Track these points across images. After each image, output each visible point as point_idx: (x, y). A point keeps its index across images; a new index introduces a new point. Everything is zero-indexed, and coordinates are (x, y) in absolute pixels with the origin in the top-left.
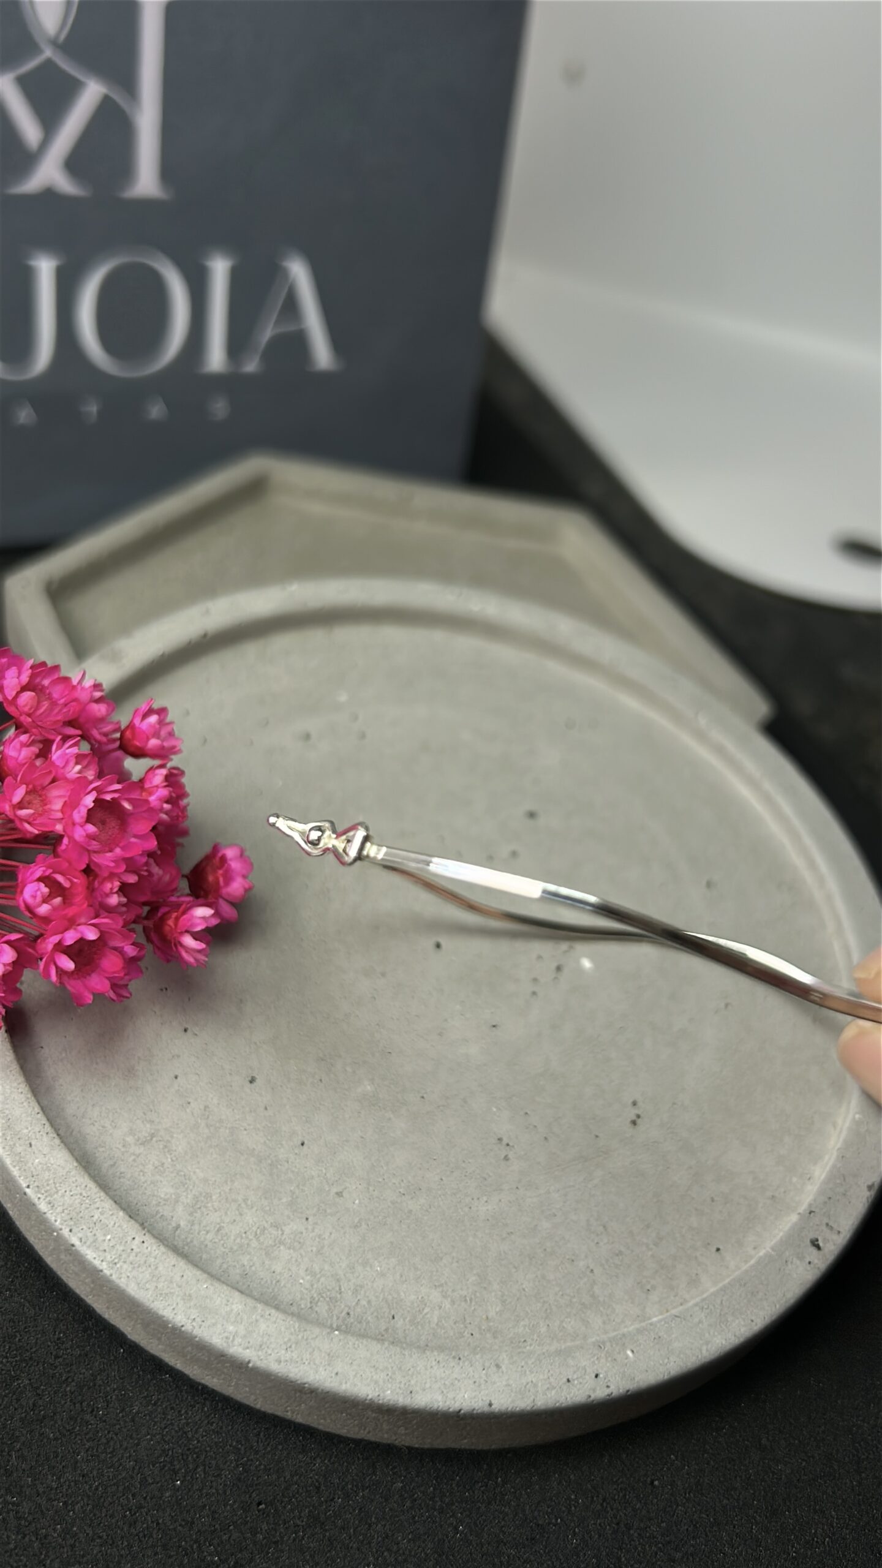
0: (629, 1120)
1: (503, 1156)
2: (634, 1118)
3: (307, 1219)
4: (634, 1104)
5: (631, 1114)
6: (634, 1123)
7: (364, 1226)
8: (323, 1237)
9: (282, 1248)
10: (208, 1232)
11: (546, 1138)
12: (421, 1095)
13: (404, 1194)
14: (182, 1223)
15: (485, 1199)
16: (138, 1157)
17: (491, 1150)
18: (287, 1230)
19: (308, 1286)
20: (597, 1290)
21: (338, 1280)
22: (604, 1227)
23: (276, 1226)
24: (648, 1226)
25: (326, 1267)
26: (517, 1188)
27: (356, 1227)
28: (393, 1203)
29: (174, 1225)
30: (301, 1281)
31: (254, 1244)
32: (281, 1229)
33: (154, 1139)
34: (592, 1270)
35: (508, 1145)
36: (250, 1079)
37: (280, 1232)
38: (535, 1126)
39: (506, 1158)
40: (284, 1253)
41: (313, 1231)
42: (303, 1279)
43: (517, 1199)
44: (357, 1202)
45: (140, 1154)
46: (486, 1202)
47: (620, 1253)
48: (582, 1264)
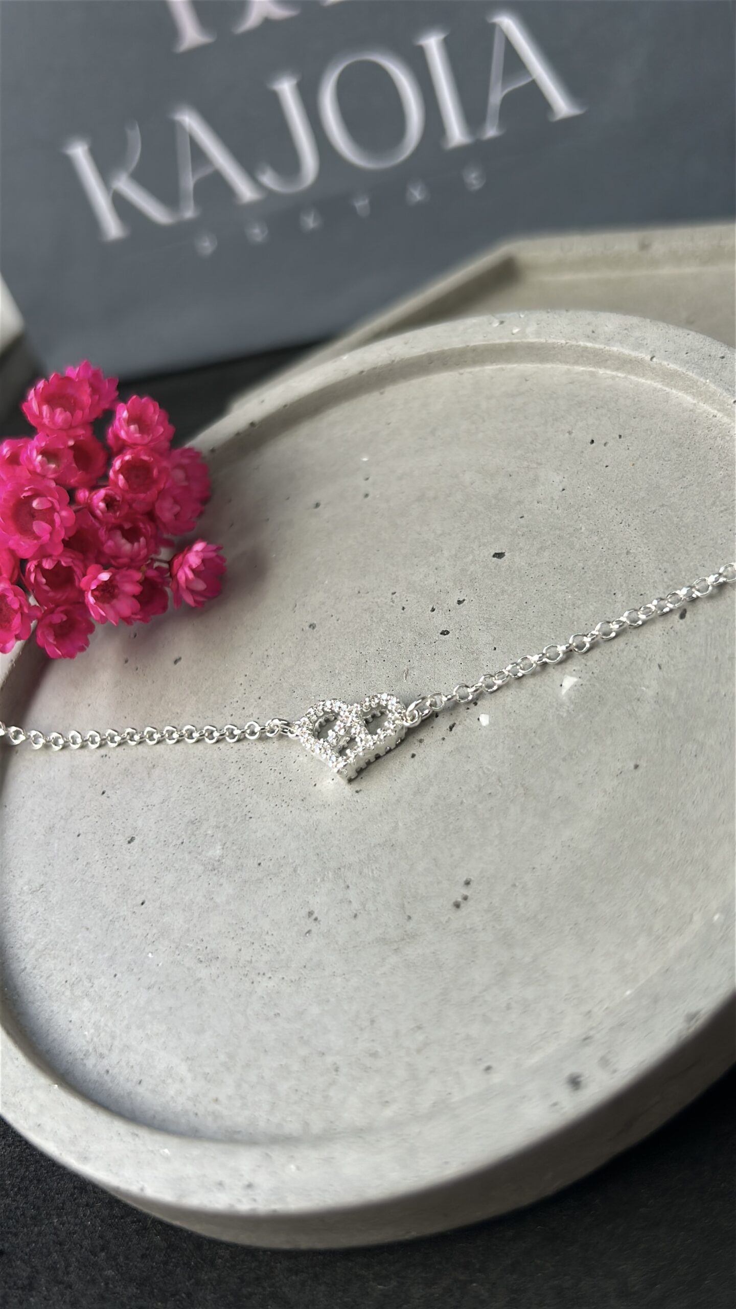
0: (454, 900)
1: (306, 931)
2: (460, 899)
3: (115, 975)
4: (467, 883)
5: (459, 892)
6: (457, 905)
7: (156, 989)
8: (120, 994)
9: (86, 1000)
10: (41, 977)
11: (355, 916)
12: (259, 862)
13: (201, 961)
14: (29, 966)
15: (270, 975)
16: (24, 904)
17: (297, 924)
18: (96, 982)
19: (88, 1039)
20: (332, 1093)
21: (113, 1038)
22: (372, 1022)
23: (90, 978)
24: (419, 1028)
25: (110, 1024)
26: (305, 967)
27: (149, 988)
28: (189, 969)
29: (23, 967)
30: (86, 1033)
31: (68, 993)
32: (93, 983)
33: (41, 890)
34: (337, 1070)
35: (316, 919)
36: (129, 839)
37: (90, 985)
38: (350, 902)
39: (309, 932)
40: (86, 1004)
41: (115, 987)
42: (88, 1032)
43: (299, 978)
44: (160, 964)
45: (27, 902)
46: (270, 978)
47: (374, 1055)
48: (329, 1059)
